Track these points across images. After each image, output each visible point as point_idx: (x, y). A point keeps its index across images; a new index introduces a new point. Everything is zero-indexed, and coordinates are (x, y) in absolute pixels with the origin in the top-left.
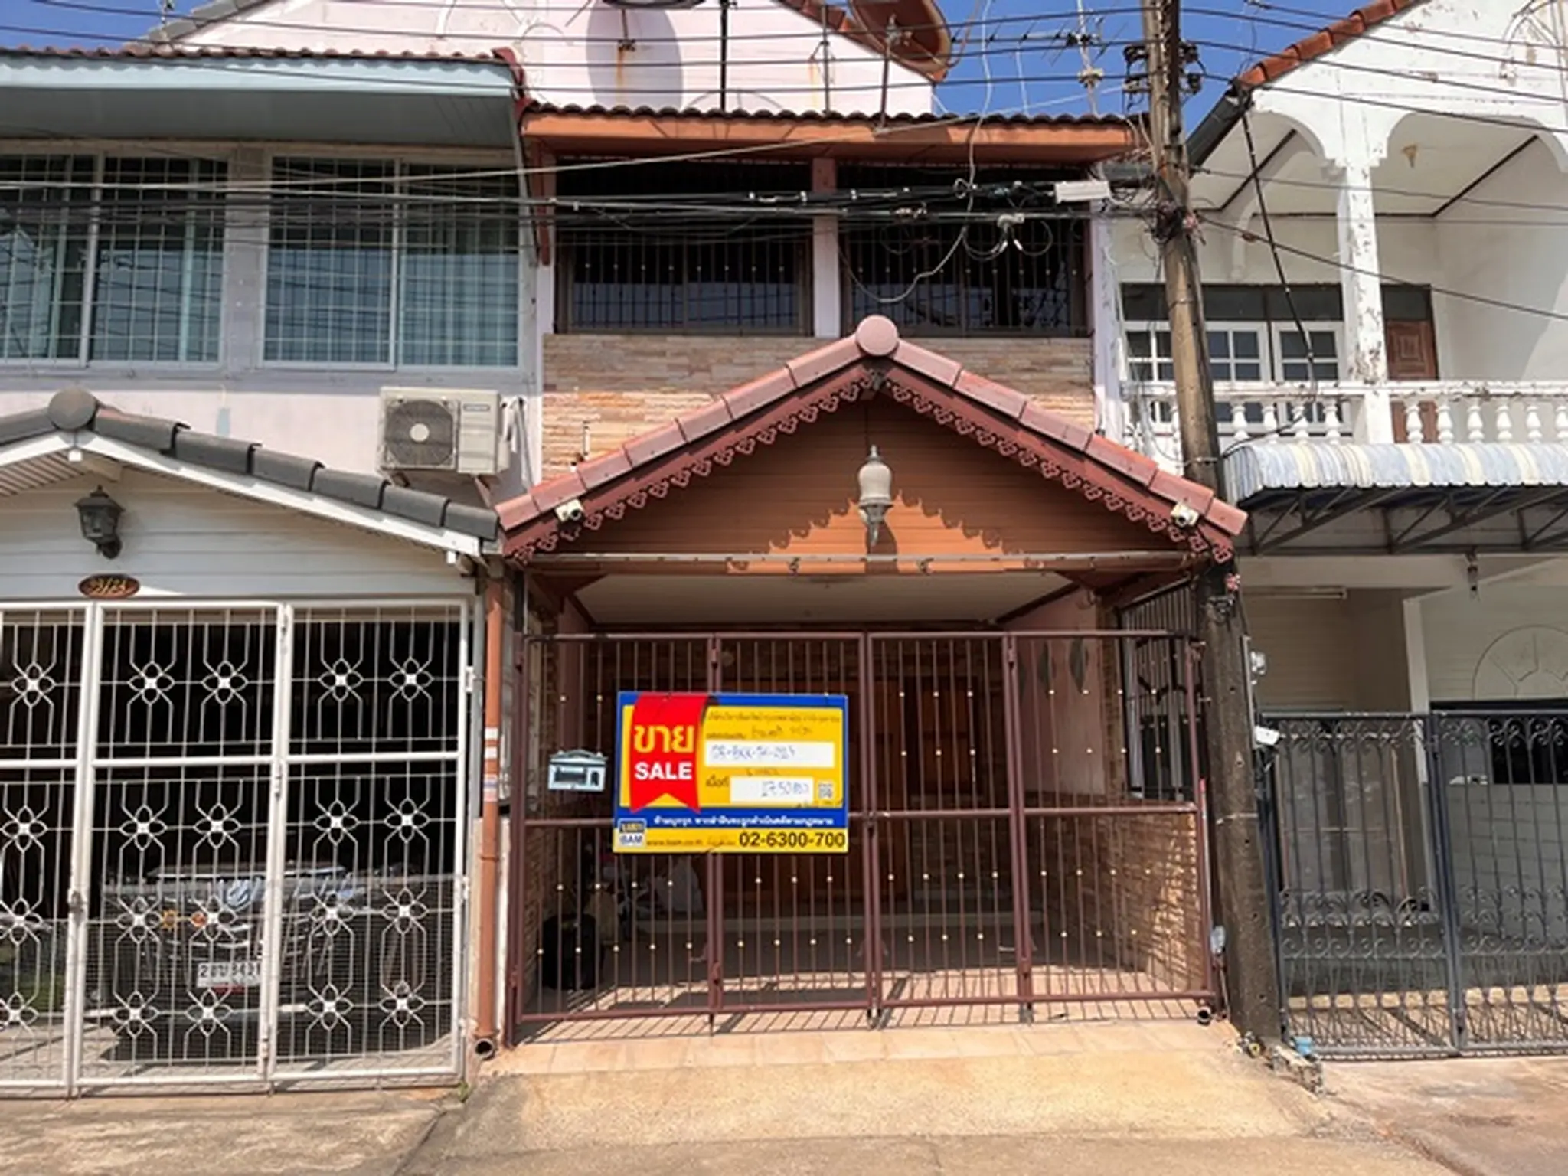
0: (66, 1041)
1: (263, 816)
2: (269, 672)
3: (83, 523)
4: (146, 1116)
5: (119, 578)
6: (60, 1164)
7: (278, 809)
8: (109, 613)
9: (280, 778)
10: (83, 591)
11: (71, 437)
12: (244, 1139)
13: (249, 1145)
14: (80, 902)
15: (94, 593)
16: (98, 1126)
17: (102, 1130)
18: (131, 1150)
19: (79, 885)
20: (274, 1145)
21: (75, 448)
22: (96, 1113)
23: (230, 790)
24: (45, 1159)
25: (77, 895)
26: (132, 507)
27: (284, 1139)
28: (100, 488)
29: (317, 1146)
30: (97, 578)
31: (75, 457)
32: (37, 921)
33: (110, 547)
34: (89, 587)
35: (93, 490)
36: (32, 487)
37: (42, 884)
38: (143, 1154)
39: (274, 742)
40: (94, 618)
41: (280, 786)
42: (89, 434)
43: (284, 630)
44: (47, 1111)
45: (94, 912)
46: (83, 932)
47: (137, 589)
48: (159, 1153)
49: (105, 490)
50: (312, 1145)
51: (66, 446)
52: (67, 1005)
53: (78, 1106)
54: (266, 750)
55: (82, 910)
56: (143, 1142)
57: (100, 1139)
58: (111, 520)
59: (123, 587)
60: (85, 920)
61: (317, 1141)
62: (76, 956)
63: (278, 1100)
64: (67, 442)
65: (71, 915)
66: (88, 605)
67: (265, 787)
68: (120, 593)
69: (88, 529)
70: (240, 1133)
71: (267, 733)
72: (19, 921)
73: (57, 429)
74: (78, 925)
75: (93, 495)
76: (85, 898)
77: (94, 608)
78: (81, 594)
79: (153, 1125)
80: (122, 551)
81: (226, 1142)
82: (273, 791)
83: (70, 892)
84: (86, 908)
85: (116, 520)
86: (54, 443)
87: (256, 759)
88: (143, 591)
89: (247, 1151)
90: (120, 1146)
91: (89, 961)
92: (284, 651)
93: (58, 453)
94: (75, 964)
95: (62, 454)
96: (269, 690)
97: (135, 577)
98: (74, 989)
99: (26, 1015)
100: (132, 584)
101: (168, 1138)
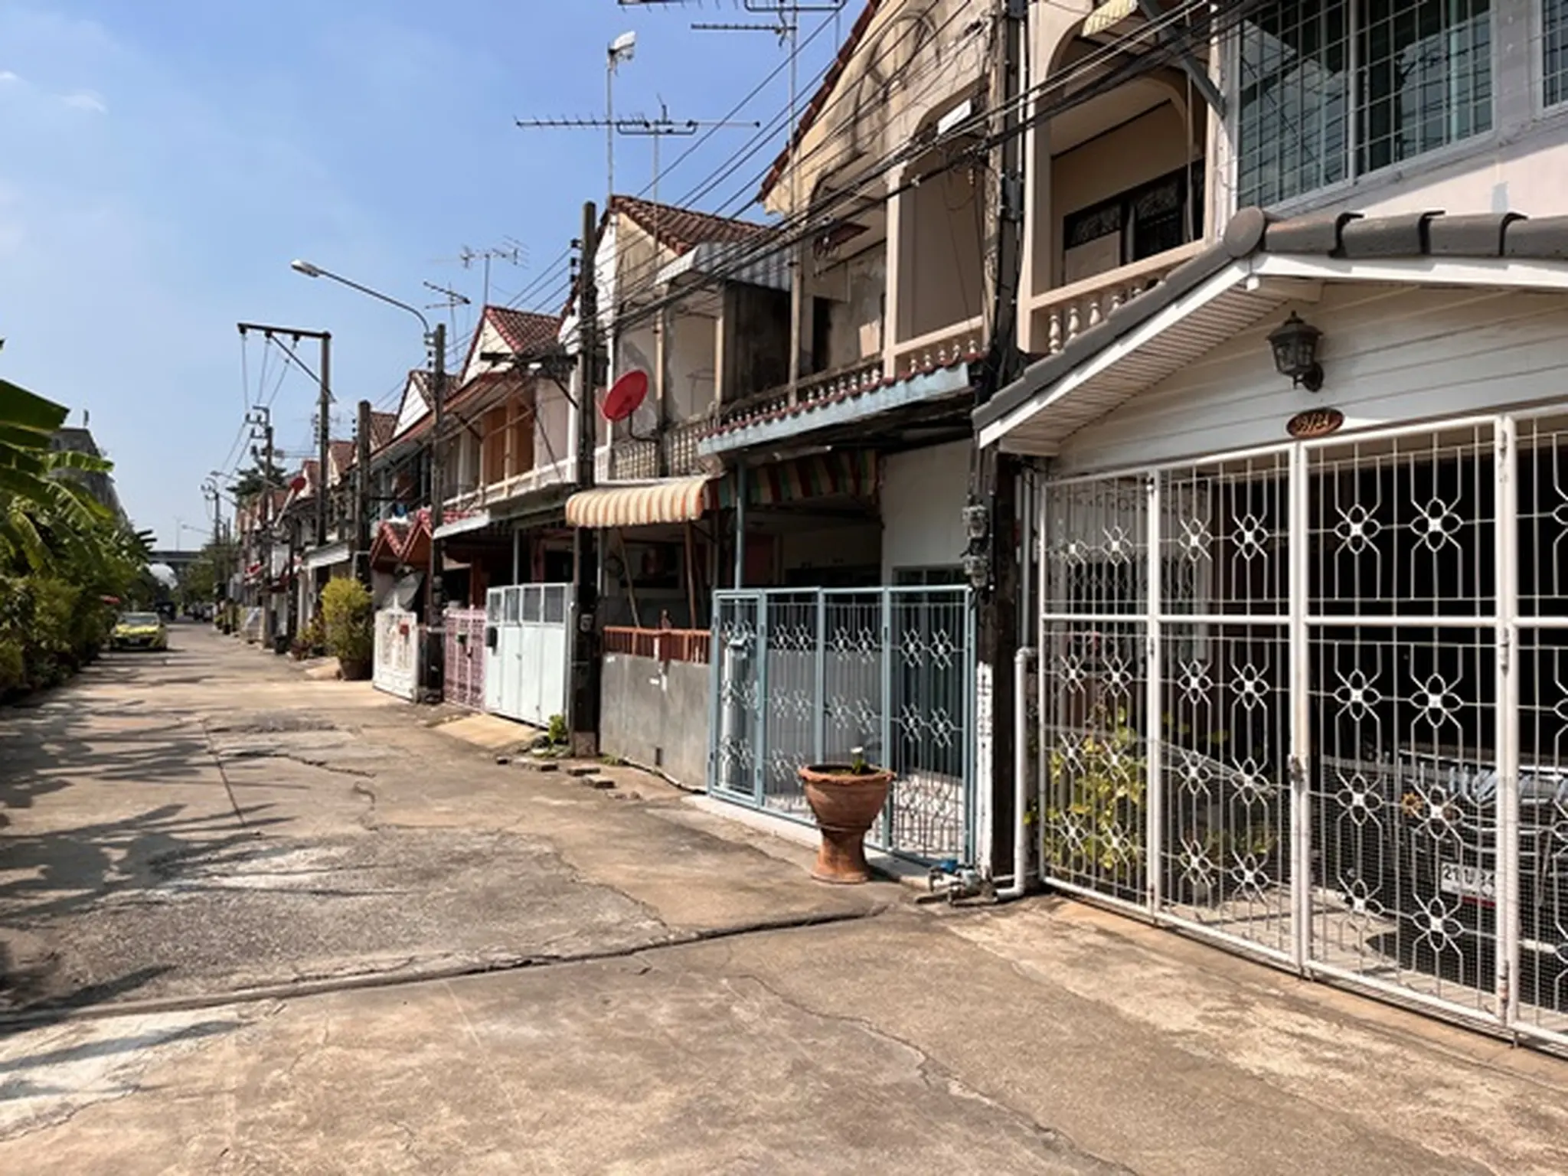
0: (1294, 916)
1: (1489, 694)
2: (1488, 510)
3: (1277, 357)
4: (1361, 1024)
5: (1322, 412)
6: (1232, 1049)
7: (1506, 686)
8: (1313, 455)
9: (1506, 646)
10: (1291, 432)
11: (1247, 266)
12: (1435, 1094)
13: (1435, 1103)
14: (1300, 771)
15: (1300, 433)
16: (1304, 1019)
17: (1303, 1025)
18: (1311, 1060)
19: (1298, 752)
20: (1463, 1116)
21: (1251, 275)
22: (1317, 1004)
23: (1448, 657)
24: (1226, 1037)
25: (1296, 761)
26: (1331, 329)
27: (1482, 1113)
28: (1294, 313)
29: (1516, 1138)
30: (1302, 415)
31: (1253, 284)
32: (1262, 783)
33: (1313, 379)
34: (1297, 427)
35: (1288, 317)
36: (1242, 329)
37: (1266, 746)
38: (1317, 1070)
39: (1498, 598)
40: (1297, 461)
41: (1507, 655)
42: (1263, 255)
43: (1503, 450)
44: (1272, 985)
45: (1315, 785)
46: (1304, 801)
47: (1340, 423)
48: (1335, 1074)
49: (1299, 315)
50: (1509, 1134)
51: (1244, 275)
52: (1293, 878)
53: (1307, 990)
54: (1489, 609)
55: (1302, 780)
56: (1330, 1055)
57: (1293, 1035)
58: (1309, 349)
59: (1326, 422)
60: (1307, 790)
61: (1520, 1131)
62: (1299, 828)
63: (1519, 1058)
64: (1244, 270)
65: (1292, 783)
66: (1291, 447)
67: (1489, 656)
68: (1324, 429)
69: (1282, 364)
70: (1440, 1084)
71: (1489, 588)
72: (1248, 781)
73: (1234, 260)
74: (1299, 794)
75: (1287, 323)
76: (1304, 766)
77: (1298, 449)
78: (1289, 436)
79: (1356, 1038)
80: (1325, 382)
81: (1413, 1090)
82: (1499, 662)
83: (1290, 757)
84: (1306, 777)
85: (1314, 346)
86: (1233, 275)
87: (1477, 620)
88: (1348, 423)
89: (1429, 1109)
90: (1304, 1050)
91: (1313, 837)
92: (1504, 480)
93: (1238, 285)
94: (1299, 835)
95: (1242, 284)
96: (1488, 531)
97: (1340, 409)
98: (1299, 862)
99: (1259, 879)
100: (1336, 417)
101: (1358, 1059)
